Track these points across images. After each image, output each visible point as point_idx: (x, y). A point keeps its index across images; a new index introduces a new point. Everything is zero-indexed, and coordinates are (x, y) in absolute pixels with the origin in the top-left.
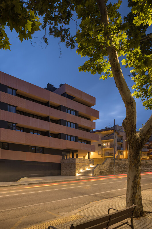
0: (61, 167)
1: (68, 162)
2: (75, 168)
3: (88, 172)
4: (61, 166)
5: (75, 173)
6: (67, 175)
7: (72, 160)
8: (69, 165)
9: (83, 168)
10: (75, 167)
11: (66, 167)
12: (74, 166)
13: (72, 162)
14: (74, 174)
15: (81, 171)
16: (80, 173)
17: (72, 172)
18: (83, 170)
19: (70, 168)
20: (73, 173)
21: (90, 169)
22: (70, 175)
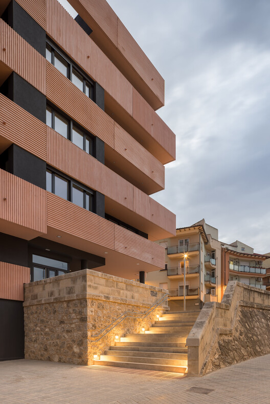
0: (26, 321)
1: (52, 294)
2: (86, 327)
3: (150, 345)
4: (25, 315)
5: (86, 349)
6: (49, 360)
7: (70, 285)
8: (55, 312)
9: (125, 325)
10: (84, 320)
11: (42, 321)
12: (80, 313)
13: (70, 291)
14: (80, 356)
15: (119, 339)
16: (111, 348)
17: (70, 348)
18: (124, 336)
19: (62, 322)
20: (76, 349)
21: (153, 331)
22: (61, 362)
